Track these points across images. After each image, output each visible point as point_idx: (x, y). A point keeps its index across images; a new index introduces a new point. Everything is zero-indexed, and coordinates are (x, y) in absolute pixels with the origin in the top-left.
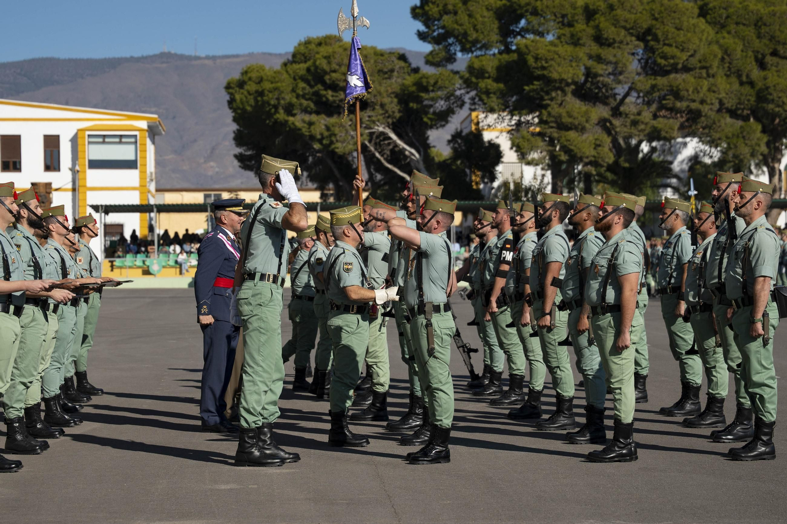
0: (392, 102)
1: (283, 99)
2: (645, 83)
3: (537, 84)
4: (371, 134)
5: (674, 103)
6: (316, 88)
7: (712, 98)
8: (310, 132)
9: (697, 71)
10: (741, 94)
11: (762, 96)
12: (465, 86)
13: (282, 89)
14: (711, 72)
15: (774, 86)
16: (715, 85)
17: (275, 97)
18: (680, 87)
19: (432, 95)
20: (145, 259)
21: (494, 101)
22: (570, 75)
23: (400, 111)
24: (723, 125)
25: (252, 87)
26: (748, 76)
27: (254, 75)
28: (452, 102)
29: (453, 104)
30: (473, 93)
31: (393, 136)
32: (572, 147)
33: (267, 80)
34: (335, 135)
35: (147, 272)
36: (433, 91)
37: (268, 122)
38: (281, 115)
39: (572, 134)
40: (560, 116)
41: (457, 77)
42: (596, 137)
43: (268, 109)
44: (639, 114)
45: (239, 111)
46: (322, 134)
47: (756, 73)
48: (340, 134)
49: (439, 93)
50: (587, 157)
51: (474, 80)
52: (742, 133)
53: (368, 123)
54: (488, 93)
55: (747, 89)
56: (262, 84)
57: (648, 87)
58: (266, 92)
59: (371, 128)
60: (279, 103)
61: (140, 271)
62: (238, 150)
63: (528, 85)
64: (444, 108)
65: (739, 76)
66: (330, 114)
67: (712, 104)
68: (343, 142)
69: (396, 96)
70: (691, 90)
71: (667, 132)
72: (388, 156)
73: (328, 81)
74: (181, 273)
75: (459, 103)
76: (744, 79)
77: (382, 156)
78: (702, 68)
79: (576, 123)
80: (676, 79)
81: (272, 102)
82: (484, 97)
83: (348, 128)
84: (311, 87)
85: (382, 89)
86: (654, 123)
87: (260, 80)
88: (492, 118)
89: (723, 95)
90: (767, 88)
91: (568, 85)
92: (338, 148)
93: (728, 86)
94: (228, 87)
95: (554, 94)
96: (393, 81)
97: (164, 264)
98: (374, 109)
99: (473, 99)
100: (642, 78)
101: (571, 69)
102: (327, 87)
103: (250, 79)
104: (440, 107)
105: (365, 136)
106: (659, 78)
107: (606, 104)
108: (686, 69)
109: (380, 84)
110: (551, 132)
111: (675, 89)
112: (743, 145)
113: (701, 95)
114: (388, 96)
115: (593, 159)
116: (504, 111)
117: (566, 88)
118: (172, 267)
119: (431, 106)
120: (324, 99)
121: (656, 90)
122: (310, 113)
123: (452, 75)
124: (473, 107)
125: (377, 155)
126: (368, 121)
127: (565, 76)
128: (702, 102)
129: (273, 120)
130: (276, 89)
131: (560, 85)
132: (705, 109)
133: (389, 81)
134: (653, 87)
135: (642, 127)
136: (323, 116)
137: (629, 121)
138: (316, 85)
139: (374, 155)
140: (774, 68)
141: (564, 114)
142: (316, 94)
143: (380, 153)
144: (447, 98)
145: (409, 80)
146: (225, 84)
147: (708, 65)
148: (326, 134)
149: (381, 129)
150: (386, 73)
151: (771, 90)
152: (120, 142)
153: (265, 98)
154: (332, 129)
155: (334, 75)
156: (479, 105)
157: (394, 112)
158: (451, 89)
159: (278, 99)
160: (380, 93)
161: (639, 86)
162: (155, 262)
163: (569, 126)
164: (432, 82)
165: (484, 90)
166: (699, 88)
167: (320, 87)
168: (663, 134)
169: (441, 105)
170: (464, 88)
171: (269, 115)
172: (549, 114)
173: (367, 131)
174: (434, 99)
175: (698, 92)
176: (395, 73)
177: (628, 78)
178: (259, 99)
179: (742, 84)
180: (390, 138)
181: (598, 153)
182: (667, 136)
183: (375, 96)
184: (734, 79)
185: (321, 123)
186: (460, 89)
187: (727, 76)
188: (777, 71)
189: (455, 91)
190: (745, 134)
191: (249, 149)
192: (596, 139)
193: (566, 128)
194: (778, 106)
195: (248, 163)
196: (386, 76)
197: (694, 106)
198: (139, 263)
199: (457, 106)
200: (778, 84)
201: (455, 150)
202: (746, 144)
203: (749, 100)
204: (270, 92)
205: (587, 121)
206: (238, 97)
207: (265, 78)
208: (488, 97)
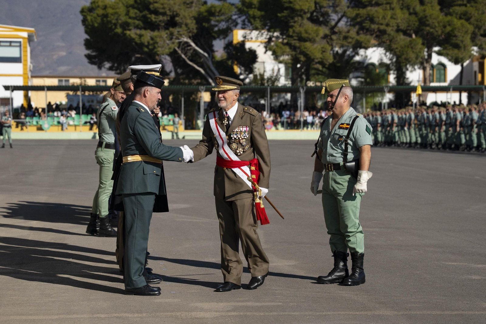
0: (192, 23)
1: (120, 19)
2: (352, 13)
3: (286, 13)
4: (180, 43)
5: (370, 26)
6: (144, 13)
7: (393, 23)
8: (141, 41)
9: (384, 6)
10: (410, 21)
11: (423, 22)
12: (238, 13)
13: (120, 13)
14: (392, 6)
15: (430, 15)
16: (395, 14)
17: (115, 18)
18: (375, 15)
19: (217, 18)
20: (38, 120)
21: (258, 23)
22: (307, 7)
23: (197, 29)
24: (399, 39)
25: (100, 12)
26: (414, 9)
27: (100, 4)
28: (230, 23)
29: (231, 24)
30: (244, 18)
31: (193, 44)
32: (308, 53)
33: (110, 7)
34: (157, 43)
35: (40, 129)
36: (218, 16)
37: (110, 34)
38: (119, 30)
39: (308, 44)
40: (300, 33)
41: (233, 7)
42: (322, 46)
43: (110, 26)
44: (348, 32)
45: (90, 27)
46: (148, 42)
47: (418, 8)
48: (161, 43)
49: (223, 17)
50: (317, 59)
51: (245, 9)
52: (411, 44)
53: (177, 35)
54: (254, 17)
55: (413, 18)
56: (107, 10)
57: (354, 15)
58: (110, 15)
59: (179, 39)
60: (118, 22)
61: (35, 128)
62: (87, 52)
63: (280, 13)
64: (225, 27)
65: (408, 9)
66: (153, 30)
67: (393, 26)
68: (162, 47)
69: (195, 18)
70: (381, 17)
71: (366, 44)
72: (189, 57)
73: (152, 9)
74: (62, 129)
75: (235, 24)
76: (411, 11)
77: (186, 56)
78: (387, 3)
79: (310, 37)
80: (371, 10)
81: (114, 21)
82: (252, 20)
83: (165, 39)
84: (141, 12)
85: (186, 14)
86: (358, 38)
87: (105, 8)
88: (255, 33)
89: (399, 21)
90: (426, 17)
91: (305, 13)
92: (159, 51)
93: (403, 15)
94: (82, 11)
95: (296, 19)
96: (193, 9)
97: (51, 123)
98: (181, 27)
99: (244, 21)
100: (350, 9)
101: (307, 3)
102: (152, 12)
103: (98, 6)
104: (222, 26)
105: (176, 44)
106: (361, 10)
107: (326, 25)
108: (377, 4)
109: (185, 11)
110: (295, 43)
111: (371, 16)
112: (411, 52)
113: (387, 21)
114: (190, 19)
115: (320, 60)
116: (263, 29)
117: (304, 16)
118: (56, 126)
119: (216, 26)
120: (149, 20)
121: (359, 17)
122: (140, 29)
123: (230, 6)
124: (244, 27)
125: (183, 56)
126: (178, 34)
127: (303, 8)
128: (387, 25)
129: (113, 33)
130: (116, 13)
131: (300, 13)
132: (389, 30)
133: (190, 10)
134: (357, 15)
135: (350, 40)
136: (149, 31)
137: (342, 36)
138: (144, 11)
139: (181, 56)
140: (429, 5)
141: (303, 32)
142: (144, 17)
143: (185, 54)
144: (227, 21)
145: (203, 9)
146: (80, 9)
147: (391, 2)
148: (151, 42)
149: (185, 40)
150: (188, 4)
151: (428, 18)
152: (10, 46)
153: (109, 19)
154: (155, 39)
155: (156, 5)
156: (248, 25)
157: (193, 29)
158: (230, 14)
159: (117, 19)
160: (184, 16)
161: (348, 14)
162: (45, 122)
163: (306, 39)
164: (218, 10)
165: (252, 16)
166: (385, 16)
167: (146, 12)
168: (363, 45)
169: (223, 25)
170: (237, 14)
171: (111, 30)
172: (294, 32)
173: (177, 41)
174: (219, 21)
175: (385, 19)
176: (194, 5)
177: (341, 9)
178: (105, 19)
179: (410, 14)
180: (190, 46)
181: (323, 56)
182: (366, 46)
183: (182, 18)
184: (405, 11)
185: (147, 35)
186: (235, 15)
187: (402, 9)
188: (432, 6)
189: (231, 16)
190: (412, 45)
191: (93, 51)
192: (323, 48)
193: (304, 40)
194: (432, 28)
195: (94, 60)
196: (188, 6)
197: (382, 27)
198: (35, 123)
199: (233, 26)
200: (432, 14)
201: (228, 53)
202: (413, 52)
203: (414, 24)
204: (112, 15)
205: (317, 36)
206: (89, 18)
207: (108, 6)
208: (255, 20)
